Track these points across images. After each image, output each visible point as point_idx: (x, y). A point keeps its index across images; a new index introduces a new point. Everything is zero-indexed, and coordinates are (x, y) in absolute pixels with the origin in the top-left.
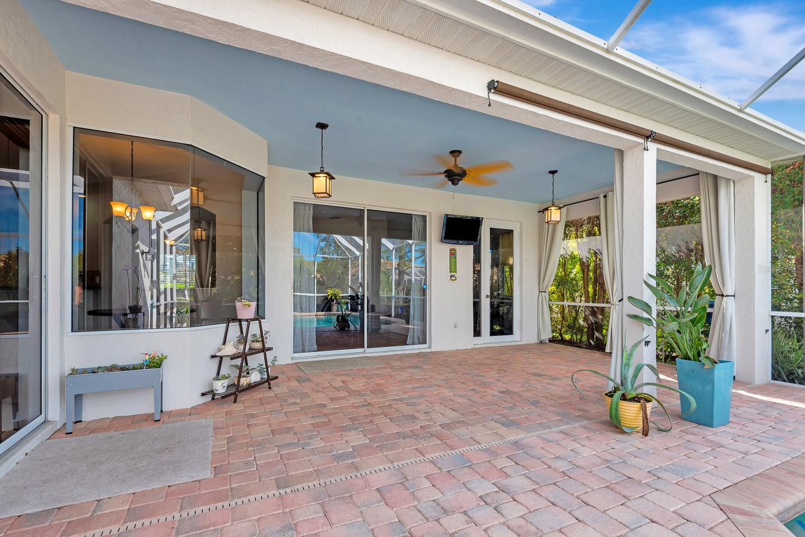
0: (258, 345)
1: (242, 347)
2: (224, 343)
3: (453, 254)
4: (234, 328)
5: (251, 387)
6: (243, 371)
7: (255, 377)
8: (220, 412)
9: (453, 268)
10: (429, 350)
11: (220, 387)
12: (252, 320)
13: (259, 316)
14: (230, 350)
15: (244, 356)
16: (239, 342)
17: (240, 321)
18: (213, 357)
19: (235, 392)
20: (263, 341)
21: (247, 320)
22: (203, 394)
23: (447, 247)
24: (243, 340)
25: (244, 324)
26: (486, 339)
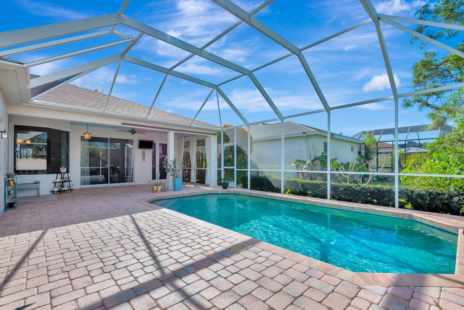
0: (67, 180)
1: (62, 180)
2: (56, 179)
3: (144, 153)
4: (59, 175)
5: (64, 191)
6: (62, 186)
7: (66, 188)
8: (55, 197)
9: (144, 157)
10: (134, 184)
11: (56, 190)
12: (65, 173)
13: (68, 172)
14: (58, 180)
15: (63, 182)
16: (61, 179)
17: (61, 173)
18: (53, 182)
19: (60, 191)
20: (69, 179)
21: (64, 173)
22: (51, 192)
23: (141, 150)
24: (62, 178)
25: (63, 174)
26: (158, 180)
